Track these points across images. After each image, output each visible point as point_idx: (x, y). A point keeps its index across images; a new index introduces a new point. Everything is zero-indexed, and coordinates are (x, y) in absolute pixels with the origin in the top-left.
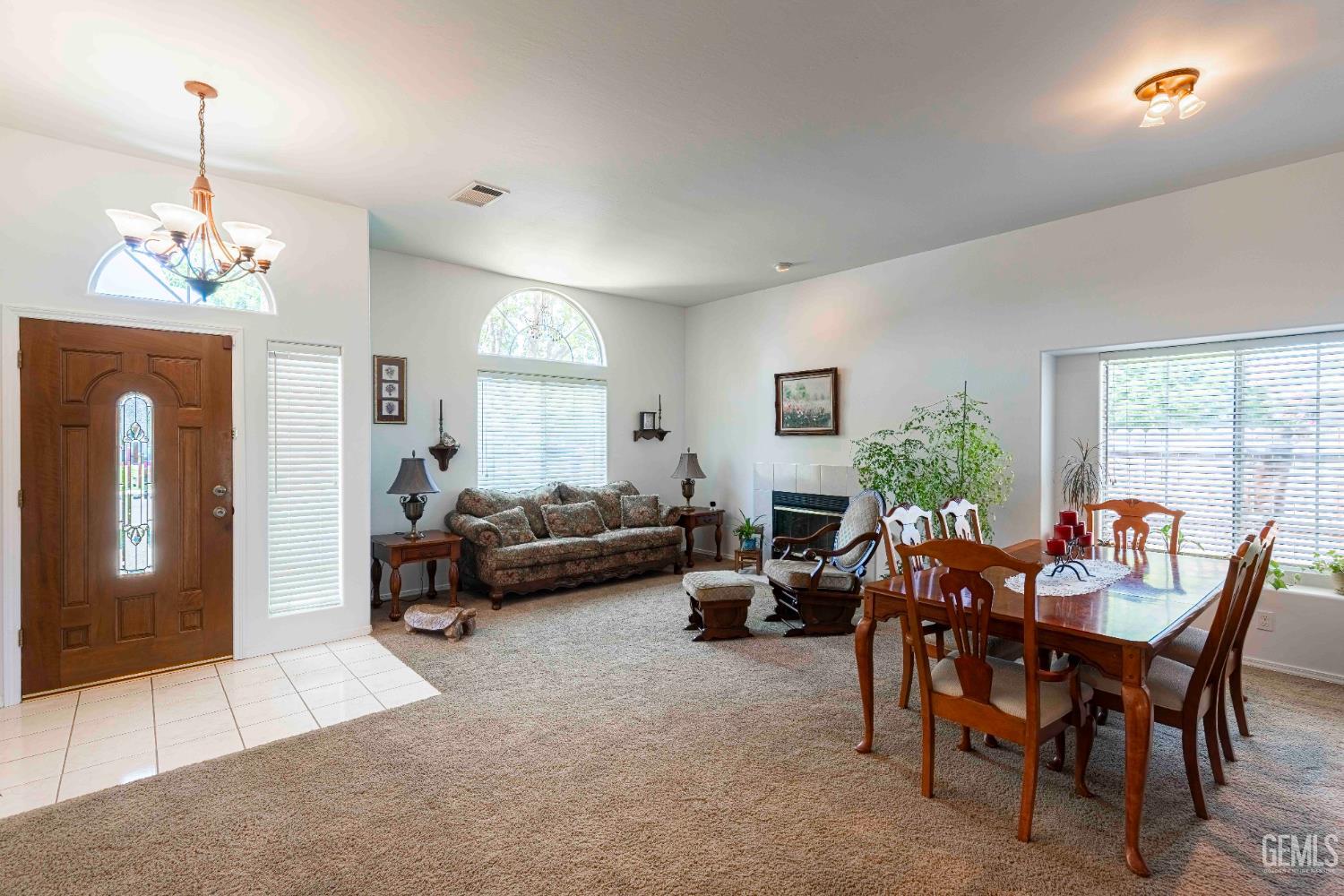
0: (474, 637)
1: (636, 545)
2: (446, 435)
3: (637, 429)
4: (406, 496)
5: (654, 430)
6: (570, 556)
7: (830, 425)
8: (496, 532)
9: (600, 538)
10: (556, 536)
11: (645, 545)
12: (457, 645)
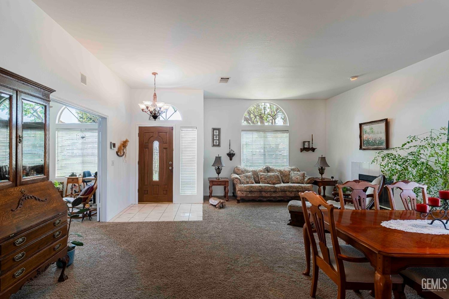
0: (225, 209)
1: (291, 190)
2: (231, 150)
3: (302, 147)
4: (216, 167)
5: (309, 148)
6: (263, 190)
7: (384, 146)
8: (239, 180)
9: (276, 186)
10: (262, 183)
11: (294, 190)
12: (218, 210)
